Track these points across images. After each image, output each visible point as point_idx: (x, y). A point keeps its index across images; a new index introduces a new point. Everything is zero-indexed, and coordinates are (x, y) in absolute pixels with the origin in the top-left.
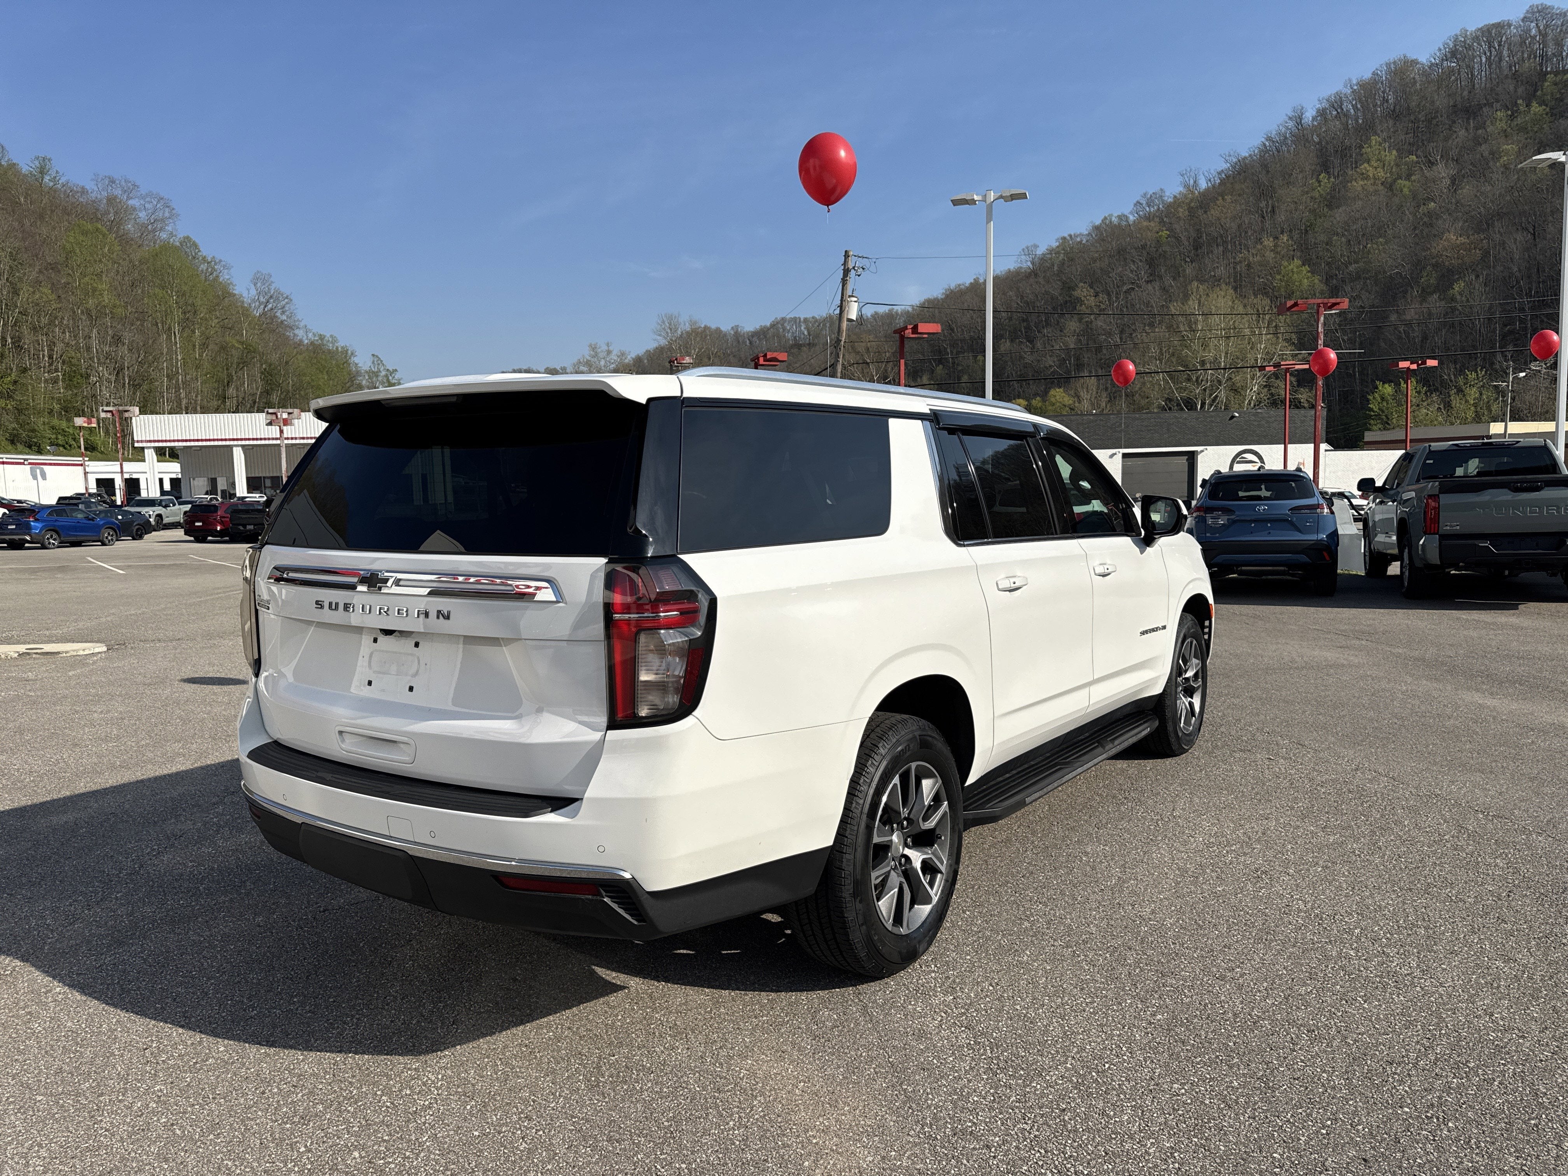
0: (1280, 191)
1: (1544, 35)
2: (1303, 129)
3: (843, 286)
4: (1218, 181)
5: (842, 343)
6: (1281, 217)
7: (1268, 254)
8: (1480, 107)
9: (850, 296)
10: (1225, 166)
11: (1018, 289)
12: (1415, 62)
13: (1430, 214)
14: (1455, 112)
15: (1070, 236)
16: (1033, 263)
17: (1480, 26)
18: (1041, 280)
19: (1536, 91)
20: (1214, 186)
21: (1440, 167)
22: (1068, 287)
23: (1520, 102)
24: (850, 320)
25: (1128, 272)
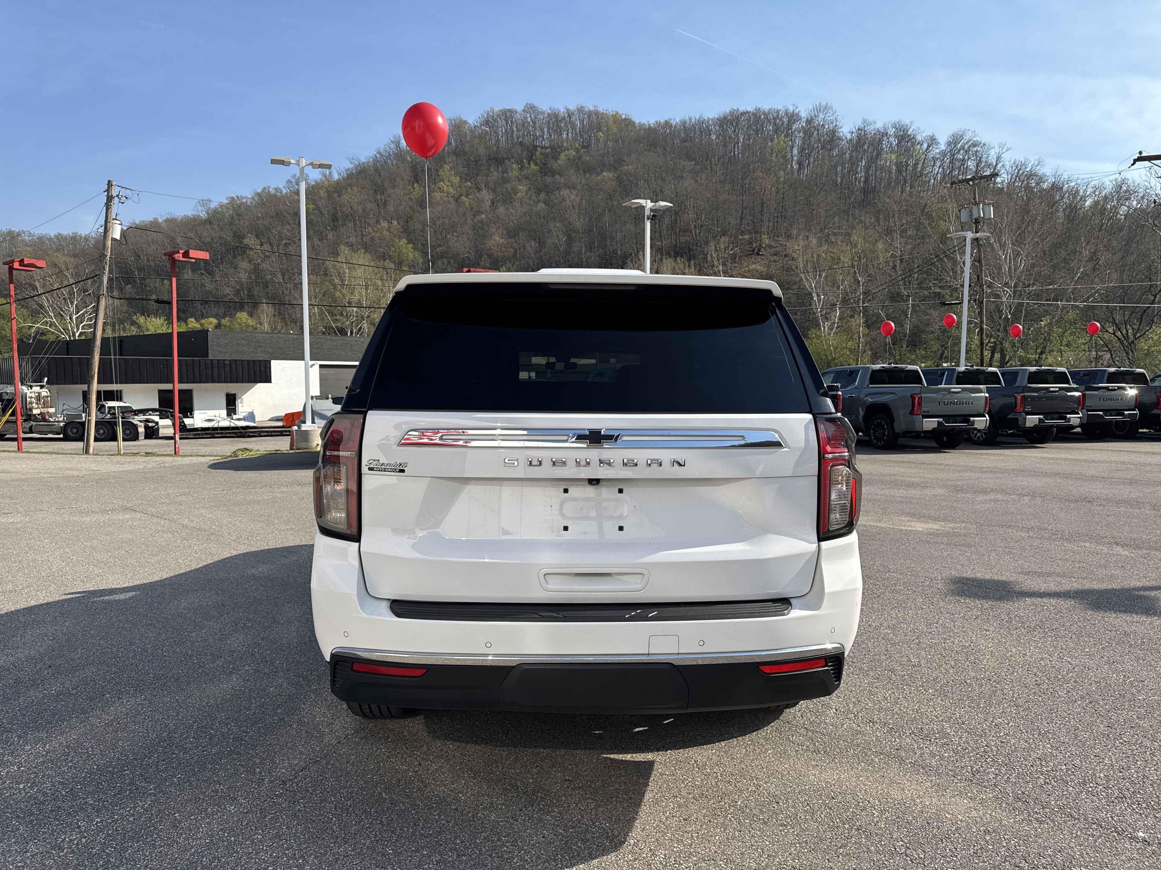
0: (389, 190)
1: (534, 123)
2: (401, 151)
3: (107, 210)
4: (346, 176)
5: (108, 258)
6: (391, 208)
7: (385, 232)
8: (504, 159)
9: (113, 219)
10: (351, 166)
11: (196, 232)
12: (465, 122)
13: (481, 222)
14: (490, 159)
15: (238, 197)
16: (207, 213)
17: (501, 109)
18: (216, 227)
19: (532, 156)
20: (343, 178)
21: (484, 192)
22: (239, 236)
23: (525, 161)
24: (114, 240)
25: (285, 231)
